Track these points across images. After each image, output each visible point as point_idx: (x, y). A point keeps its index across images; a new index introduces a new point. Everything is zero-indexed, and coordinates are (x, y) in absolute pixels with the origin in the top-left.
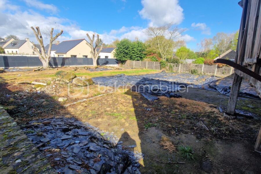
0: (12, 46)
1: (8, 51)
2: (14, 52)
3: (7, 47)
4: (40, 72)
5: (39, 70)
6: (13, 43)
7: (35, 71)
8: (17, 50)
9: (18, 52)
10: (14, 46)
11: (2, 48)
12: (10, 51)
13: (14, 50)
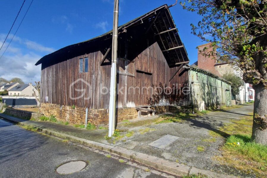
0: (16, 89)
1: (11, 93)
2: (17, 94)
3: (12, 90)
4: (34, 109)
5: (34, 107)
6: (17, 86)
7: (31, 108)
8: (20, 92)
9: (20, 94)
10: (17, 89)
11: (6, 90)
12: (13, 93)
13: (17, 93)
